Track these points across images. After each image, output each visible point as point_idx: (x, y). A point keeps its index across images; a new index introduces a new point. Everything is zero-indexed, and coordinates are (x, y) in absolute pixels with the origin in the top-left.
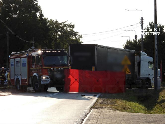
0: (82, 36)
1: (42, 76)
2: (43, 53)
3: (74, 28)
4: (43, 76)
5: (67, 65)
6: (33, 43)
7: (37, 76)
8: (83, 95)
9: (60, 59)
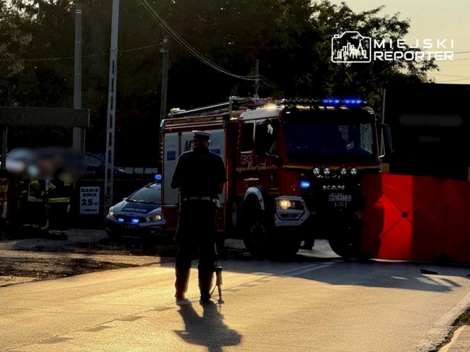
0: (435, 63)
1: (277, 197)
2: (283, 112)
3: (406, 32)
4: (280, 198)
5: (372, 159)
6: (257, 80)
7: (260, 197)
8: (429, 270)
9: (345, 137)
